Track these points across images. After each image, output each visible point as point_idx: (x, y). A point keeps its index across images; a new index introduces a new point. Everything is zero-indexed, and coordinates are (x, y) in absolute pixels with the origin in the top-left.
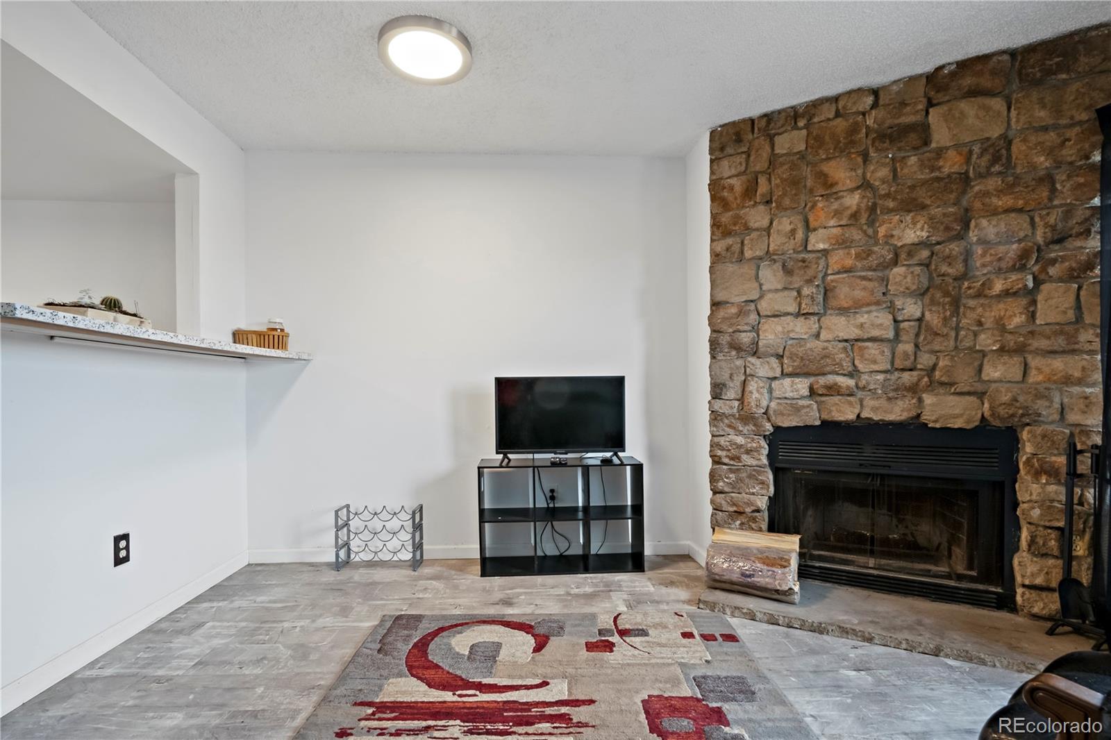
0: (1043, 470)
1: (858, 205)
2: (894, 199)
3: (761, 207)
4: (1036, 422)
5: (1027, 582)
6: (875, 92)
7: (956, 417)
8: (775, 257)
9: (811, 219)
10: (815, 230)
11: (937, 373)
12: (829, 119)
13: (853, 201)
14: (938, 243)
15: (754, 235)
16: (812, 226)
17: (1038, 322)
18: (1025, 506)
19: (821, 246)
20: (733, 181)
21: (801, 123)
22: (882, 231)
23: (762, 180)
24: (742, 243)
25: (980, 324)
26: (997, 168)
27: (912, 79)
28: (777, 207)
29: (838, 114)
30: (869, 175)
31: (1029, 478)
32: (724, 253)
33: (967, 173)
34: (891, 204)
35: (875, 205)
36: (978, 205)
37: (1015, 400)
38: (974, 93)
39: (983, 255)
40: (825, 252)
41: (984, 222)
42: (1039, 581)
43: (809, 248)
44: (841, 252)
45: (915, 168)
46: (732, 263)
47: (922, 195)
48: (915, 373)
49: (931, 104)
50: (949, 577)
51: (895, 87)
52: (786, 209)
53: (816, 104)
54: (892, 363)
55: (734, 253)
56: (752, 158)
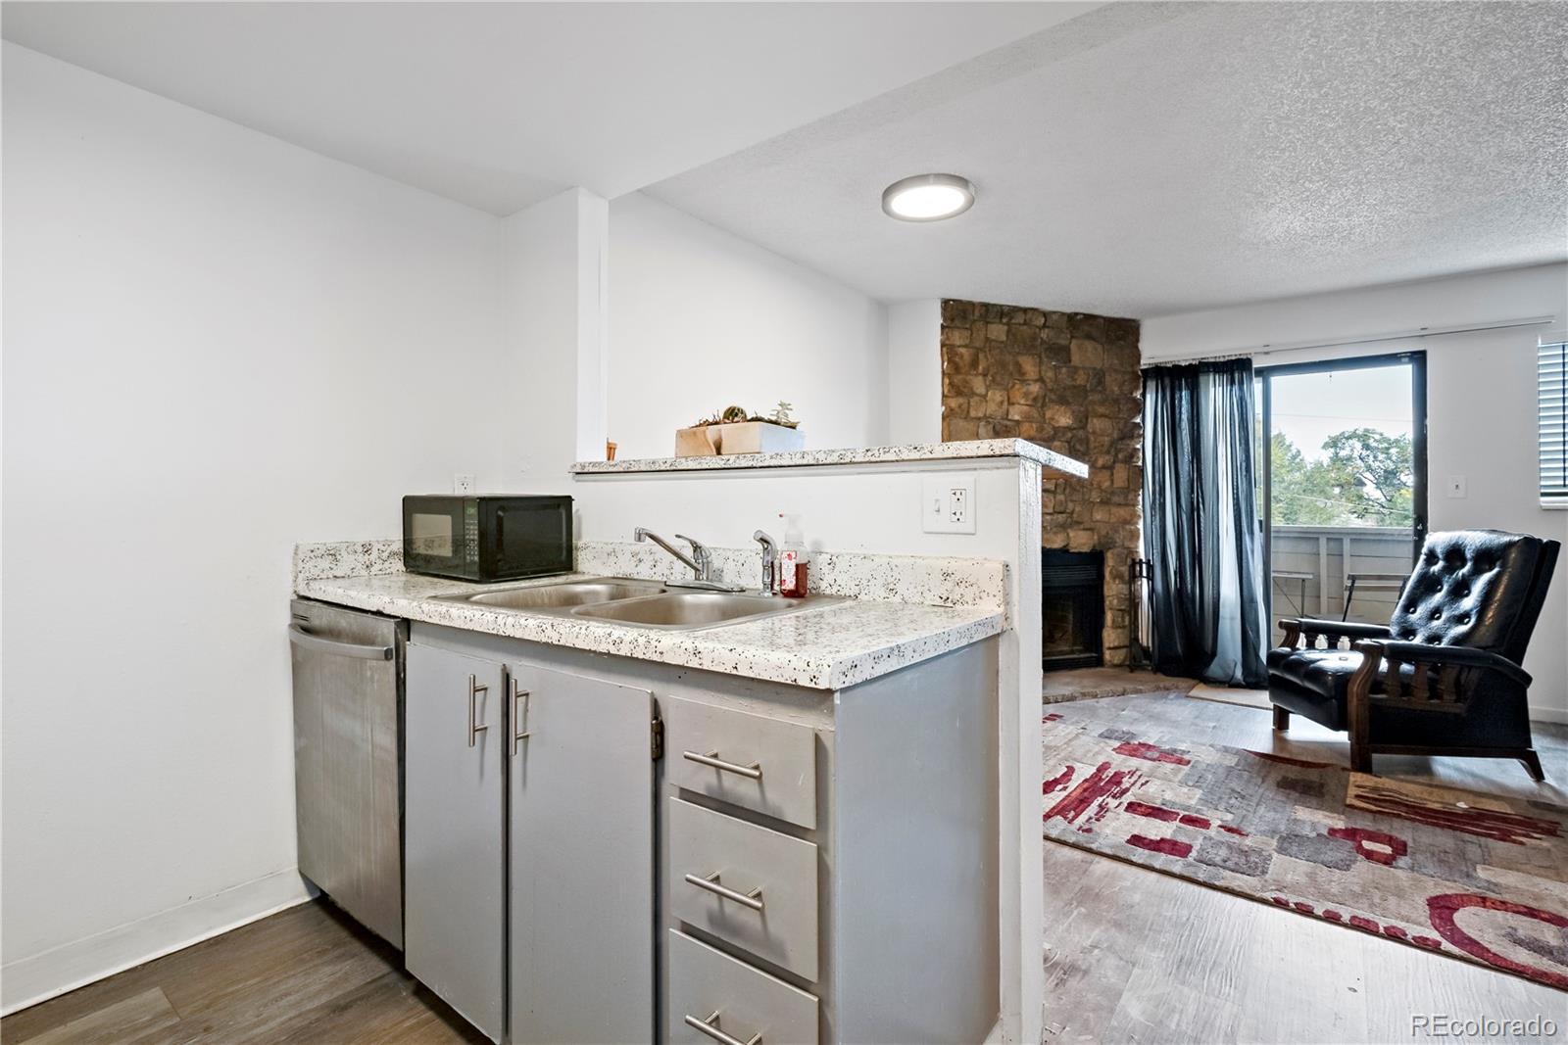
0: (1118, 576)
1: (1038, 392)
2: (1055, 394)
3: (980, 378)
4: (1114, 546)
5: (1112, 646)
6: (1045, 314)
7: (1084, 544)
8: (990, 420)
9: (1011, 396)
10: (1013, 404)
11: (1075, 515)
12: (1020, 324)
13: (1035, 388)
14: (1075, 429)
15: (976, 398)
16: (1011, 401)
17: (1115, 486)
18: (1110, 598)
19: (1017, 418)
20: (963, 350)
21: (1004, 320)
22: (1048, 414)
23: (981, 356)
24: (969, 403)
25: (1092, 485)
26: (1100, 388)
27: (1063, 314)
28: (993, 380)
29: (1025, 323)
30: (1043, 373)
31: (1111, 581)
32: (957, 409)
33: (1085, 386)
34: (1053, 397)
35: (1045, 395)
36: (1090, 408)
37: (1108, 533)
38: (1089, 337)
39: (1095, 441)
40: (1018, 422)
41: (1095, 420)
42: (1116, 644)
43: (1010, 417)
44: (1027, 424)
45: (1065, 376)
46: (961, 418)
47: (1068, 393)
48: (1064, 515)
49: (1072, 337)
50: (1072, 652)
51: (1055, 317)
52: (998, 384)
53: (1016, 309)
54: (1054, 508)
55: (963, 411)
56: (974, 335)
